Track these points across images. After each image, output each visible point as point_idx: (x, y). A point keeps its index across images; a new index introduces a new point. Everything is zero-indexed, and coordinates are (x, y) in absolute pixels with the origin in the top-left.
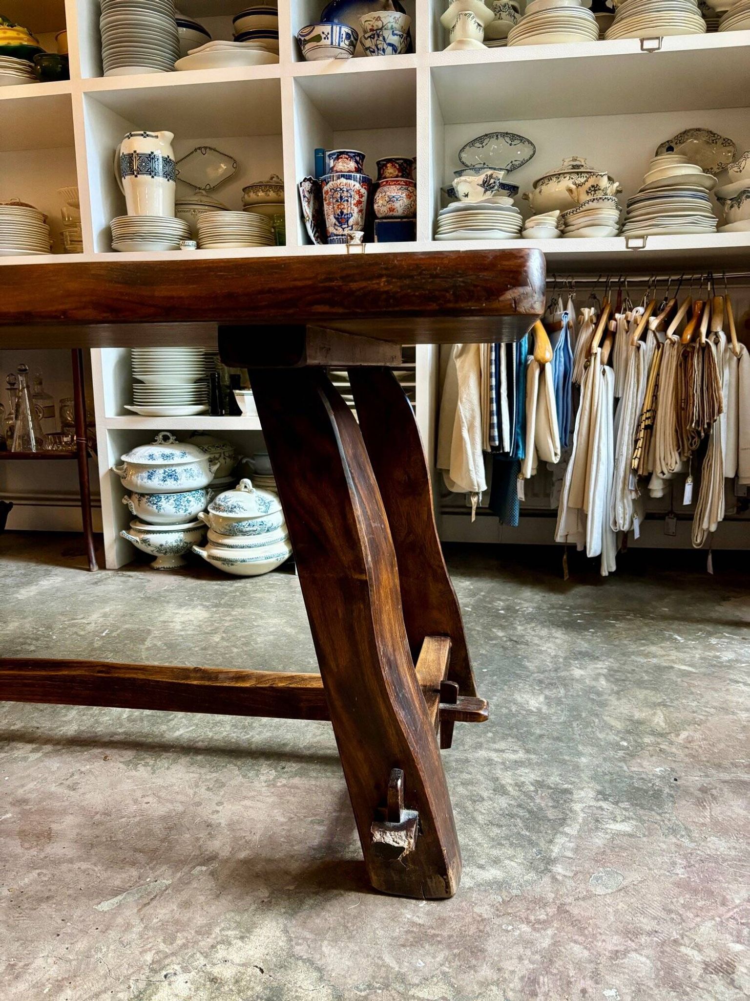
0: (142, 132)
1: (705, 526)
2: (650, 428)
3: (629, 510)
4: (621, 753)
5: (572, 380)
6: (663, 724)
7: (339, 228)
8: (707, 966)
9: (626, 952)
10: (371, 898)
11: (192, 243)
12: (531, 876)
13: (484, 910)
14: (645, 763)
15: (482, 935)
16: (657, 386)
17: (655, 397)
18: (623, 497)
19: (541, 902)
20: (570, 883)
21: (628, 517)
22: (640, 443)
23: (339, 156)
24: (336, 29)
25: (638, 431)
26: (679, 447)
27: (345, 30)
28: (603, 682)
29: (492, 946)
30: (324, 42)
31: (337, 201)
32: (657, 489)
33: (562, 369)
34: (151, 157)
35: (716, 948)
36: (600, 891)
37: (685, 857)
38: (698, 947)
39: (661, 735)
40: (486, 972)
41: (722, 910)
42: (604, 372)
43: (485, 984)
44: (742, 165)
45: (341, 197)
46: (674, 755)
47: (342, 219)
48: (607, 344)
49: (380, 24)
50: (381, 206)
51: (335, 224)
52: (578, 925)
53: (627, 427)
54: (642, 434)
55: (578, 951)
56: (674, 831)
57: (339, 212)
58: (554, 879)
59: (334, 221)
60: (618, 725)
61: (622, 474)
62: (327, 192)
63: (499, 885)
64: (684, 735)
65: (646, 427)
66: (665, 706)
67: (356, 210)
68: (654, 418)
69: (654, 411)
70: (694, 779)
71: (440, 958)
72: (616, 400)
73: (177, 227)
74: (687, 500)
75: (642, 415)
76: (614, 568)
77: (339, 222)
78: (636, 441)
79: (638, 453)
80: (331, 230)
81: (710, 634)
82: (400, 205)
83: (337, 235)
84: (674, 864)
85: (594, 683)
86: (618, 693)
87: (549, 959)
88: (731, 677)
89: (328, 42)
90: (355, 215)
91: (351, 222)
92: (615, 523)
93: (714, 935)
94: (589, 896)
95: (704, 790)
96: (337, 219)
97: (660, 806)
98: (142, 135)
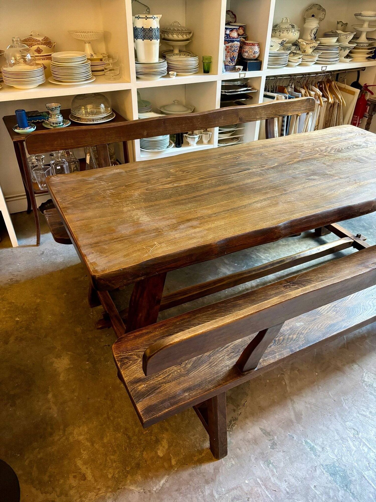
0: (152, 16)
7: (231, 63)
11: (173, 73)
23: (232, 30)
31: (232, 51)
44: (348, 37)
45: (234, 50)
47: (233, 59)
51: (230, 61)
57: (232, 56)
67: (237, 54)
73: (165, 66)
77: (232, 61)
80: (227, 63)
82: (256, 55)
83: (230, 66)
90: (237, 57)
91: (235, 60)
98: (152, 18)
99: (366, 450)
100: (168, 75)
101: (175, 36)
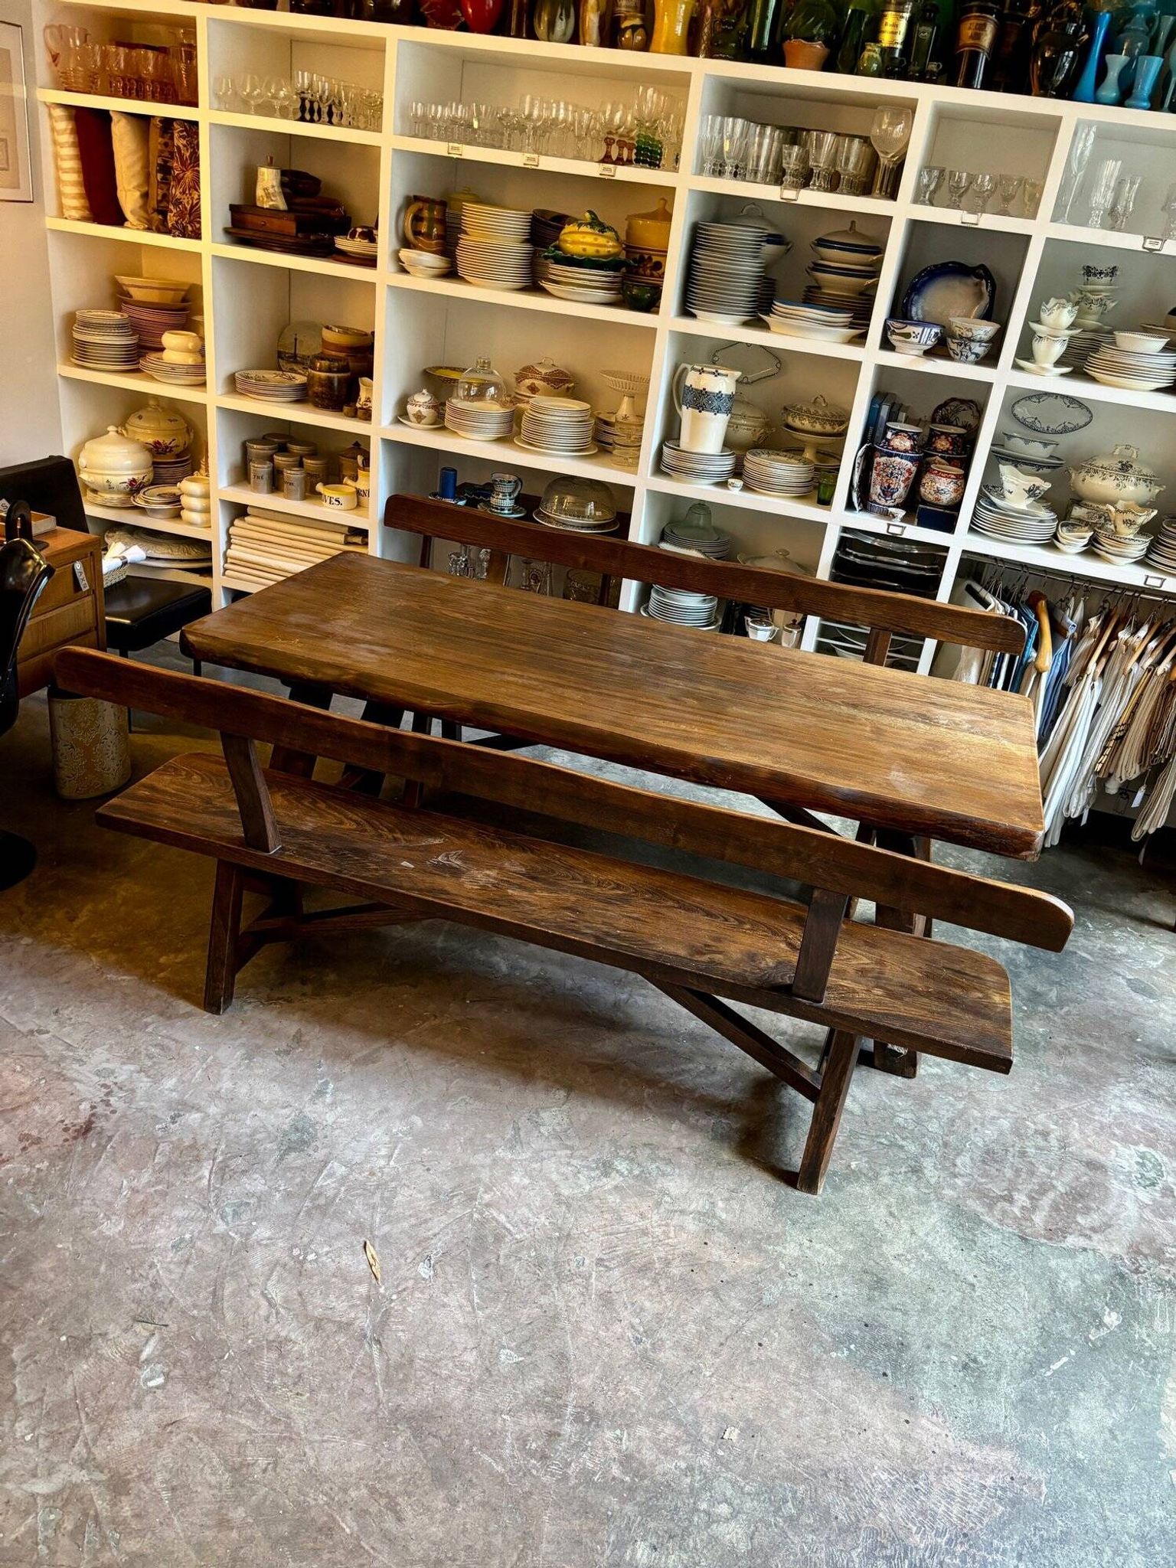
0: (713, 370)
1: (1145, 828)
2: (1120, 740)
3: (1082, 803)
4: (1021, 1015)
5: (1064, 681)
6: (1054, 999)
7: (883, 500)
8: (1036, 1131)
9: (998, 1118)
10: (873, 1070)
11: (739, 483)
12: (958, 1075)
13: (932, 1087)
14: (1035, 1024)
15: (930, 1097)
16: (1137, 704)
17: (1133, 713)
18: (1080, 791)
19: (961, 1089)
20: (976, 1083)
21: (1080, 808)
22: (1107, 751)
23: (897, 433)
24: (927, 330)
25: (1109, 740)
26: (1141, 762)
27: (936, 330)
28: (1021, 956)
29: (934, 1103)
30: (912, 339)
31: (886, 475)
32: (1112, 788)
33: (1057, 671)
34: (719, 396)
35: (1043, 1125)
36: (991, 1089)
37: (1042, 1082)
38: (1035, 1123)
39: (1051, 1007)
40: (931, 1113)
41: (1052, 1110)
42: (1093, 687)
43: (930, 1117)
45: (892, 474)
46: (1054, 1022)
47: (887, 492)
48: (1104, 660)
49: (969, 334)
50: (927, 491)
51: (880, 495)
52: (977, 1102)
53: (1100, 734)
54: (1111, 744)
55: (976, 1113)
56: (1039, 1067)
57: (886, 485)
58: (969, 1080)
59: (879, 491)
60: (1024, 994)
61: (1085, 772)
62: (879, 464)
63: (939, 1077)
64: (1066, 1009)
65: (1117, 738)
66: (1061, 985)
67: (903, 485)
68: (1127, 730)
69: (1128, 725)
70: (1061, 1040)
71: (909, 1103)
72: (1098, 706)
73: (727, 464)
74: (1136, 803)
75: (1116, 726)
76: (1056, 842)
77: (884, 494)
78: (1105, 748)
79: (1104, 759)
80: (874, 497)
81: (1117, 926)
82: (946, 499)
83: (879, 506)
84: (1034, 1084)
85: (1014, 956)
86: (1030, 968)
87: (961, 1113)
88: (1117, 970)
89: (917, 340)
90: (901, 490)
91: (895, 495)
92: (1068, 809)
93: (1044, 1120)
94: (986, 1091)
95: (1065, 1048)
96: (883, 491)
97: (1036, 1052)
98: (713, 372)
99: (384, 1152)
100: (723, 484)
101: (806, 422)
